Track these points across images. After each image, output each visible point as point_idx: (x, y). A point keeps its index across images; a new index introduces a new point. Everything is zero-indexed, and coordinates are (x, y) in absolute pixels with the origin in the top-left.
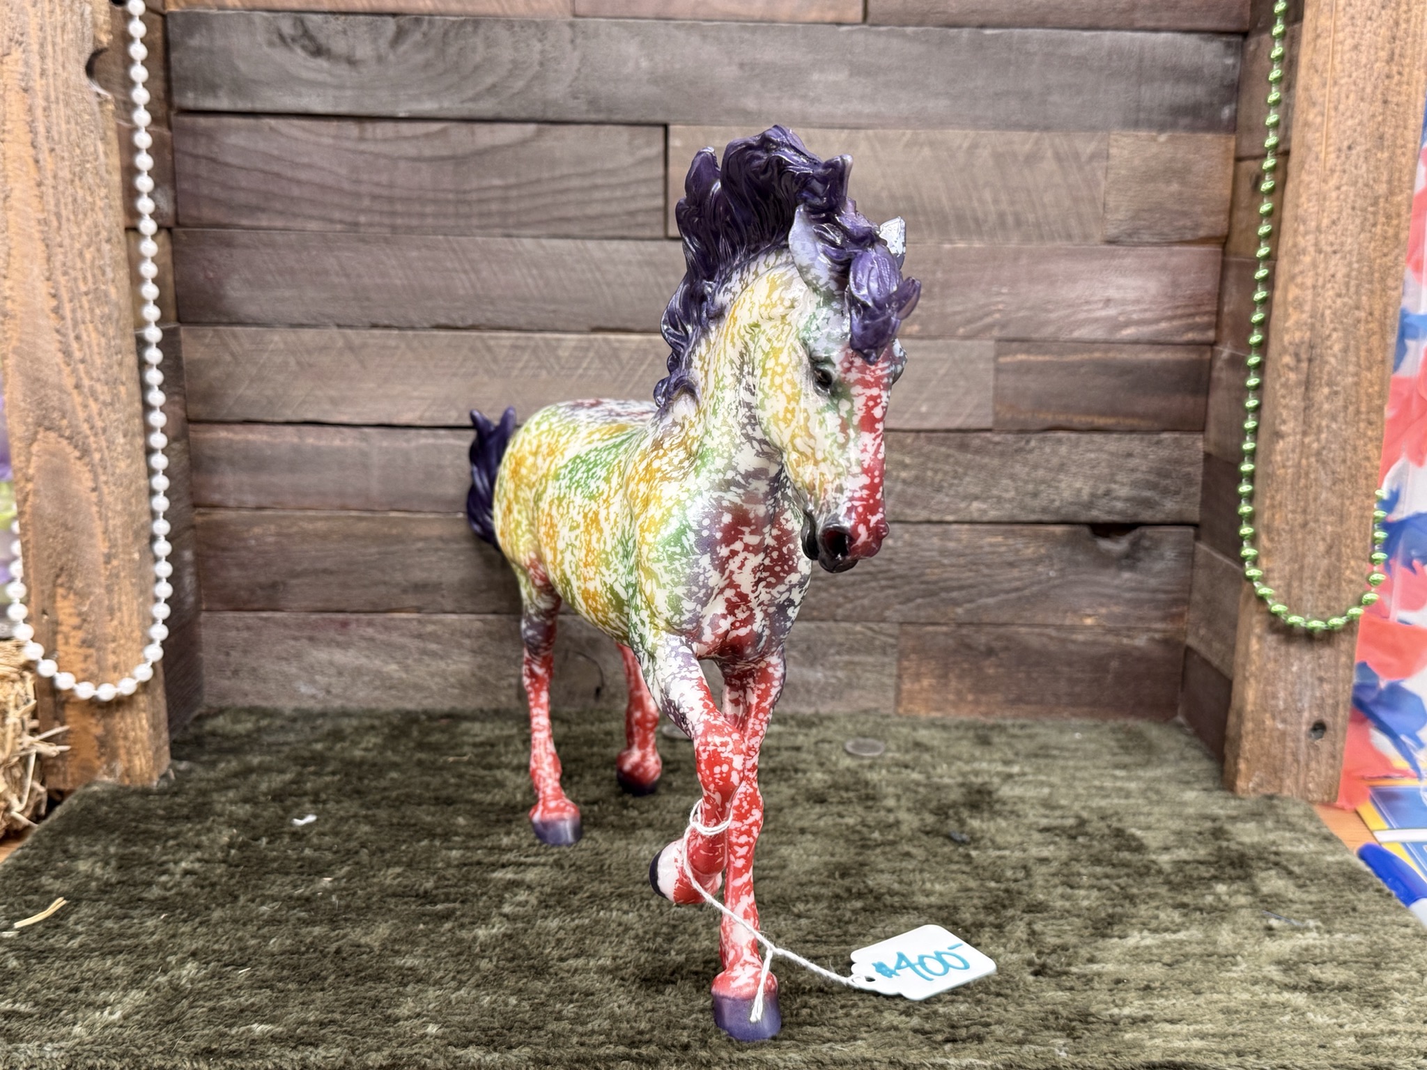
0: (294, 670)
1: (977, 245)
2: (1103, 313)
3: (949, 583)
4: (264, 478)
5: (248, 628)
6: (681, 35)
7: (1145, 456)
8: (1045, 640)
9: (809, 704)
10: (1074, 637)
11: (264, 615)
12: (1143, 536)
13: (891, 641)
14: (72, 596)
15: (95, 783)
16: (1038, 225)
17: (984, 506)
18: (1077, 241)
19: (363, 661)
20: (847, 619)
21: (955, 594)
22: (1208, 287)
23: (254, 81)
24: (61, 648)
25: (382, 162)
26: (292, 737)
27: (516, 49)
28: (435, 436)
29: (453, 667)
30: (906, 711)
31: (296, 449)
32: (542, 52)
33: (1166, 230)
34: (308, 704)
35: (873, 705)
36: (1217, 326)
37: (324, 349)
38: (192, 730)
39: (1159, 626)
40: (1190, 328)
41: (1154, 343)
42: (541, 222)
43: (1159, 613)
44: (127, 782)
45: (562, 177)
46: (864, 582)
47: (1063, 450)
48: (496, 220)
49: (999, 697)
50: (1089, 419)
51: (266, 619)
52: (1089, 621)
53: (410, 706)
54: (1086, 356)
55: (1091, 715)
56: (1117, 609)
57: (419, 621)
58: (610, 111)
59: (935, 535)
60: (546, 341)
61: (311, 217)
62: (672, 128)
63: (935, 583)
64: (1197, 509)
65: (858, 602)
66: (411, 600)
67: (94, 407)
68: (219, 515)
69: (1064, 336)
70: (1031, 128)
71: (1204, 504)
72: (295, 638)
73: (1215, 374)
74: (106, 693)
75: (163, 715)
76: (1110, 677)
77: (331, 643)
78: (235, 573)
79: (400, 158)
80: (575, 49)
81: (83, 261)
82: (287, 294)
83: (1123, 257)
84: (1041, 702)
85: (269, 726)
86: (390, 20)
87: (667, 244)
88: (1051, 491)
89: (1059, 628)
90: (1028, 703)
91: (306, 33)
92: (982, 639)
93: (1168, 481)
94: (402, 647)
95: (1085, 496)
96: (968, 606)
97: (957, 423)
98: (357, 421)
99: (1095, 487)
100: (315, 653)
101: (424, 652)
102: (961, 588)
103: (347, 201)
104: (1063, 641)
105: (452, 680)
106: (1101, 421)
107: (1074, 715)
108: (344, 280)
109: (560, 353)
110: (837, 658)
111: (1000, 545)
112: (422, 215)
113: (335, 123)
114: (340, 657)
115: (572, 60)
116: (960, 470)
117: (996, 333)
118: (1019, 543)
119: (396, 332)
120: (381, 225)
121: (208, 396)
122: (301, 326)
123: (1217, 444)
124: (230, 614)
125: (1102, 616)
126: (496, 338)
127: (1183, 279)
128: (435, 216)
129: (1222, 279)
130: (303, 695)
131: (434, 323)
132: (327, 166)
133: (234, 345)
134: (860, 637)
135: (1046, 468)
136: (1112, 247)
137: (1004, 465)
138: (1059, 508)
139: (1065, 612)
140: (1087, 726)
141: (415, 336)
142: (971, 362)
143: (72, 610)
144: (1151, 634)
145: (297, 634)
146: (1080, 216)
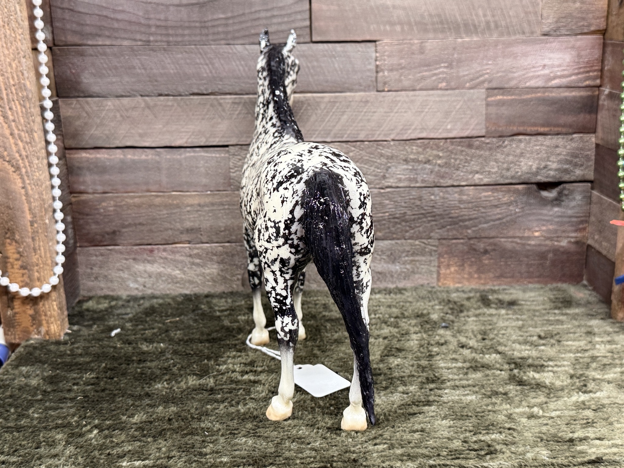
0: (126, 276)
1: (475, 39)
2: (542, 72)
3: (464, 218)
4: (107, 177)
5: (102, 255)
7: (565, 147)
8: (514, 244)
9: (393, 283)
10: (529, 242)
11: (110, 248)
12: (564, 189)
13: (434, 248)
14: (14, 243)
15: (31, 339)
16: (507, 27)
17: (481, 177)
19: (162, 269)
20: (411, 238)
21: (467, 223)
22: (596, 56)
24: (10, 270)
25: (161, 7)
26: (129, 310)
28: (194, 152)
29: (208, 271)
30: (443, 284)
31: (122, 161)
33: (574, 27)
34: (135, 293)
35: (426, 282)
36: (601, 77)
37: (134, 108)
38: (77, 309)
39: (573, 235)
40: (588, 79)
41: (568, 87)
42: (245, 36)
43: (573, 228)
44: (47, 338)
45: (256, 12)
46: (419, 218)
47: (522, 145)
48: (222, 36)
49: (491, 275)
50: (536, 129)
51: (111, 250)
53: (187, 292)
54: (533, 95)
55: (539, 282)
57: (190, 248)
59: (456, 192)
61: (125, 39)
63: (458, 217)
64: (592, 173)
65: (416, 229)
66: (185, 237)
67: (21, 144)
68: (84, 197)
69: (522, 85)
71: (596, 170)
72: (126, 259)
73: (601, 102)
74: (36, 292)
75: (64, 302)
76: (548, 262)
77: (145, 261)
78: (93, 227)
79: (170, 5)
81: (12, 68)
82: (114, 80)
83: (551, 42)
84: (512, 277)
85: (116, 305)
87: (312, 45)
88: (516, 167)
89: (521, 238)
90: (507, 277)
92: (481, 246)
93: (578, 160)
94: (182, 262)
95: (534, 168)
96: (474, 229)
97: (466, 133)
98: (153, 145)
99: (539, 164)
100: (137, 266)
101: (193, 264)
102: (470, 219)
103: (143, 29)
104: (524, 245)
105: (208, 278)
106: (542, 130)
107: (530, 282)
108: (143, 71)
110: (406, 258)
111: (489, 196)
112: (183, 35)
114: (149, 268)
116: (469, 158)
117: (486, 85)
118: (500, 195)
119: (172, 98)
120: (161, 41)
121: (75, 135)
122: (122, 96)
123: (602, 139)
124: (92, 248)
125: (544, 231)
126: (224, 99)
127: (583, 53)
128: (189, 35)
129: (604, 52)
130: (131, 288)
131: (191, 92)
132: (131, 11)
133: (87, 108)
134: (418, 247)
135: (513, 155)
136: (547, 37)
137: (491, 155)
138: (521, 176)
139: (524, 230)
140: (538, 289)
141: (182, 99)
142: (473, 101)
143: (14, 251)
144: (569, 239)
145: (127, 257)
146: (529, 22)
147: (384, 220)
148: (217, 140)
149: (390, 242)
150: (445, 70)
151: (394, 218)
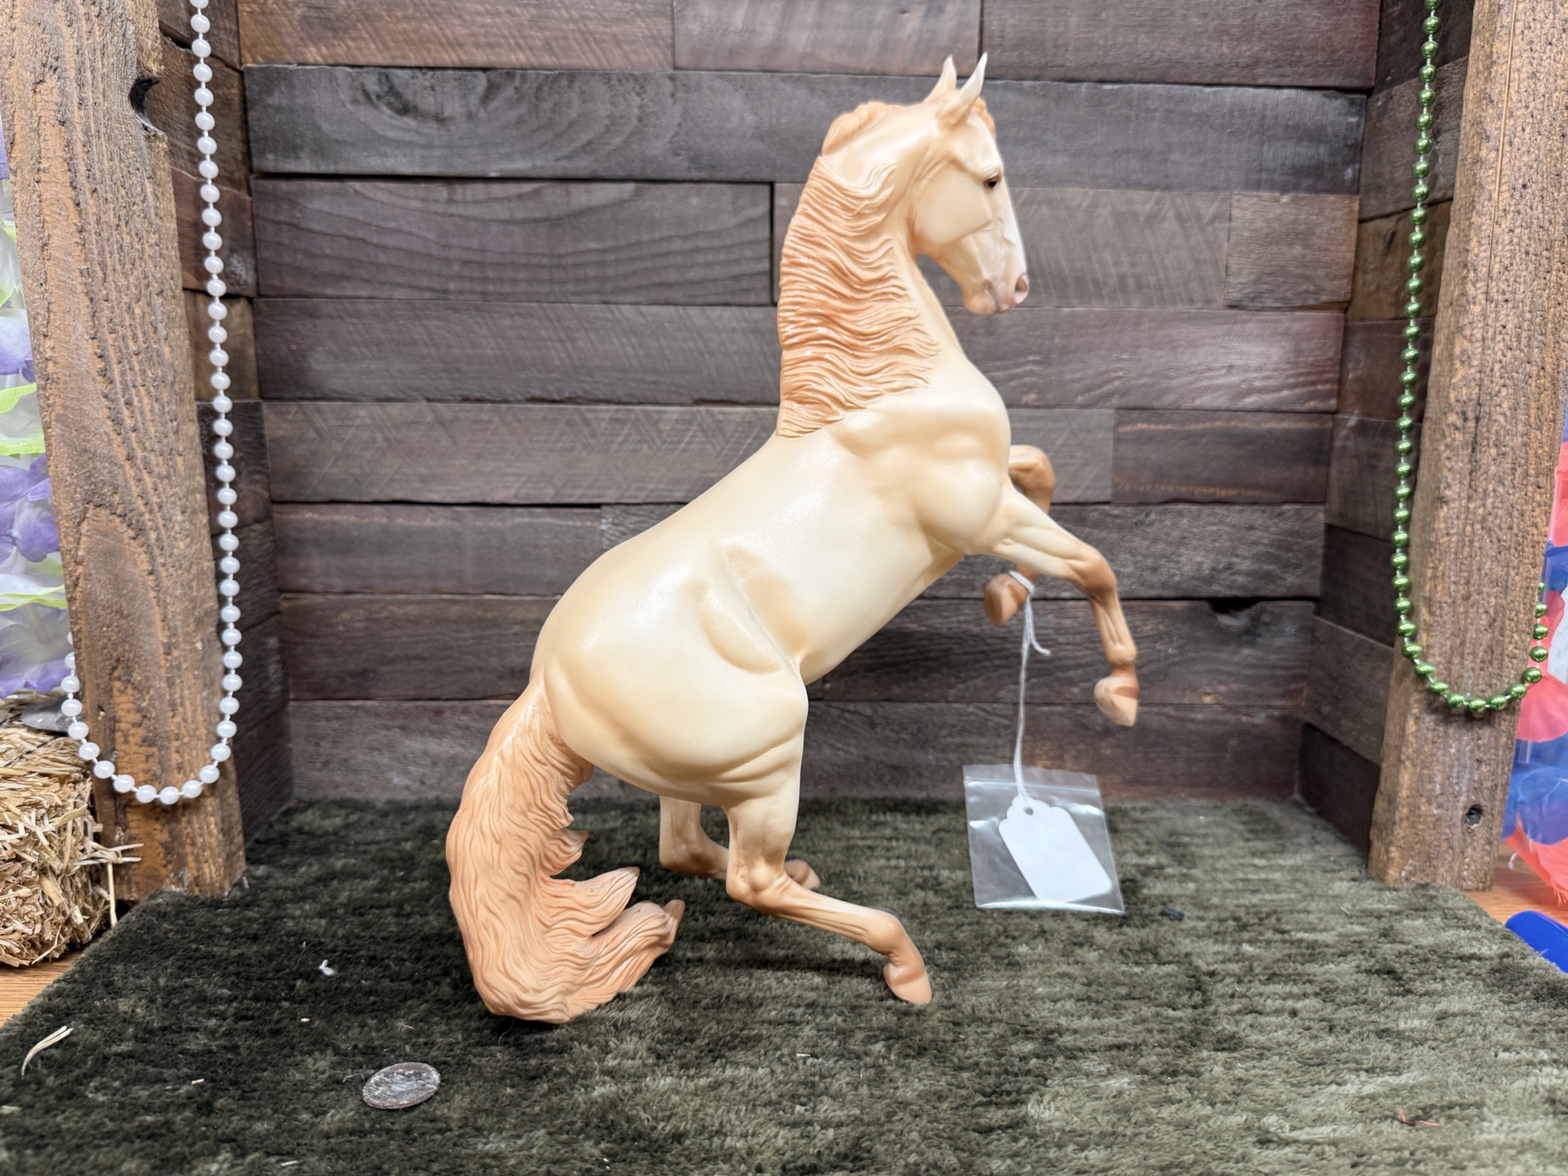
0: (386, 761)
1: (1097, 308)
2: (1226, 380)
3: (1064, 662)
4: (352, 561)
5: (339, 718)
6: (788, 88)
7: (1266, 529)
8: (1163, 718)
9: (921, 788)
10: (1193, 716)
11: (354, 703)
12: (1263, 611)
13: (1005, 722)
14: (130, 691)
15: (160, 893)
16: (1160, 289)
18: (1200, 305)
19: (459, 749)
20: (958, 700)
21: (1071, 673)
22: (1331, 354)
23: (337, 141)
24: (120, 747)
25: (473, 225)
26: (381, 832)
27: (613, 104)
28: (531, 515)
31: (384, 530)
32: (640, 107)
33: (1288, 294)
34: (401, 796)
36: (1339, 395)
37: (412, 424)
38: (277, 827)
39: (1278, 703)
40: (1313, 396)
41: (1276, 411)
42: (640, 288)
43: (1278, 690)
44: (196, 891)
45: (662, 240)
46: (977, 661)
47: (1184, 522)
48: (593, 286)
49: (1117, 779)
50: (1211, 491)
51: (356, 708)
52: (1208, 700)
54: (1207, 425)
55: (1209, 795)
56: (1235, 687)
58: (713, 168)
59: (1051, 612)
60: (647, 414)
61: (398, 285)
62: (777, 186)
64: (1317, 583)
65: (970, 683)
66: (506, 686)
67: (148, 480)
68: (306, 600)
69: (1186, 404)
70: (1151, 187)
71: (1327, 577)
72: (388, 728)
73: (1338, 444)
74: (169, 796)
75: (237, 816)
76: (1228, 756)
77: (425, 732)
79: (490, 220)
80: (675, 103)
81: (134, 319)
82: (373, 366)
83: (1244, 322)
84: (1158, 783)
85: (359, 821)
86: (481, 74)
88: (1171, 565)
89: (1178, 706)
90: (1146, 784)
91: (392, 90)
92: (1098, 719)
93: (1290, 554)
95: (1206, 569)
96: (1084, 685)
97: (1074, 496)
98: (448, 499)
99: (1216, 560)
100: (408, 743)
102: (1078, 666)
103: (435, 267)
104: (1182, 720)
106: (1222, 493)
107: (1192, 796)
108: (432, 350)
109: (662, 426)
110: (949, 740)
112: (515, 282)
113: (423, 185)
114: (434, 746)
115: (673, 114)
117: (1116, 401)
118: (1138, 619)
119: (489, 406)
120: (472, 292)
121: (292, 475)
122: (389, 400)
123: (1342, 515)
124: (320, 703)
125: (1221, 694)
126: (594, 411)
127: (1305, 345)
128: (528, 282)
129: (1345, 345)
130: (395, 786)
131: (528, 396)
132: (414, 230)
133: (318, 420)
134: (972, 718)
135: (1166, 542)
136: (1235, 311)
137: (1122, 540)
138: (1180, 583)
139: (1184, 690)
140: (1208, 808)
141: (509, 409)
142: (1089, 431)
143: (131, 706)
144: (1270, 711)
145: (389, 723)
146: (1202, 279)
147: (907, 662)
148: (578, 492)
149: (917, 705)
150: (1035, 368)
151: (926, 659)
